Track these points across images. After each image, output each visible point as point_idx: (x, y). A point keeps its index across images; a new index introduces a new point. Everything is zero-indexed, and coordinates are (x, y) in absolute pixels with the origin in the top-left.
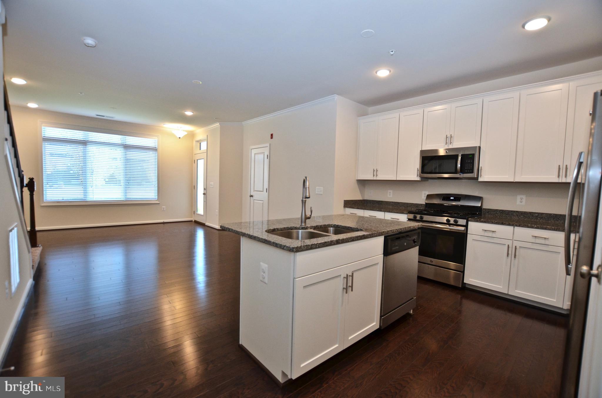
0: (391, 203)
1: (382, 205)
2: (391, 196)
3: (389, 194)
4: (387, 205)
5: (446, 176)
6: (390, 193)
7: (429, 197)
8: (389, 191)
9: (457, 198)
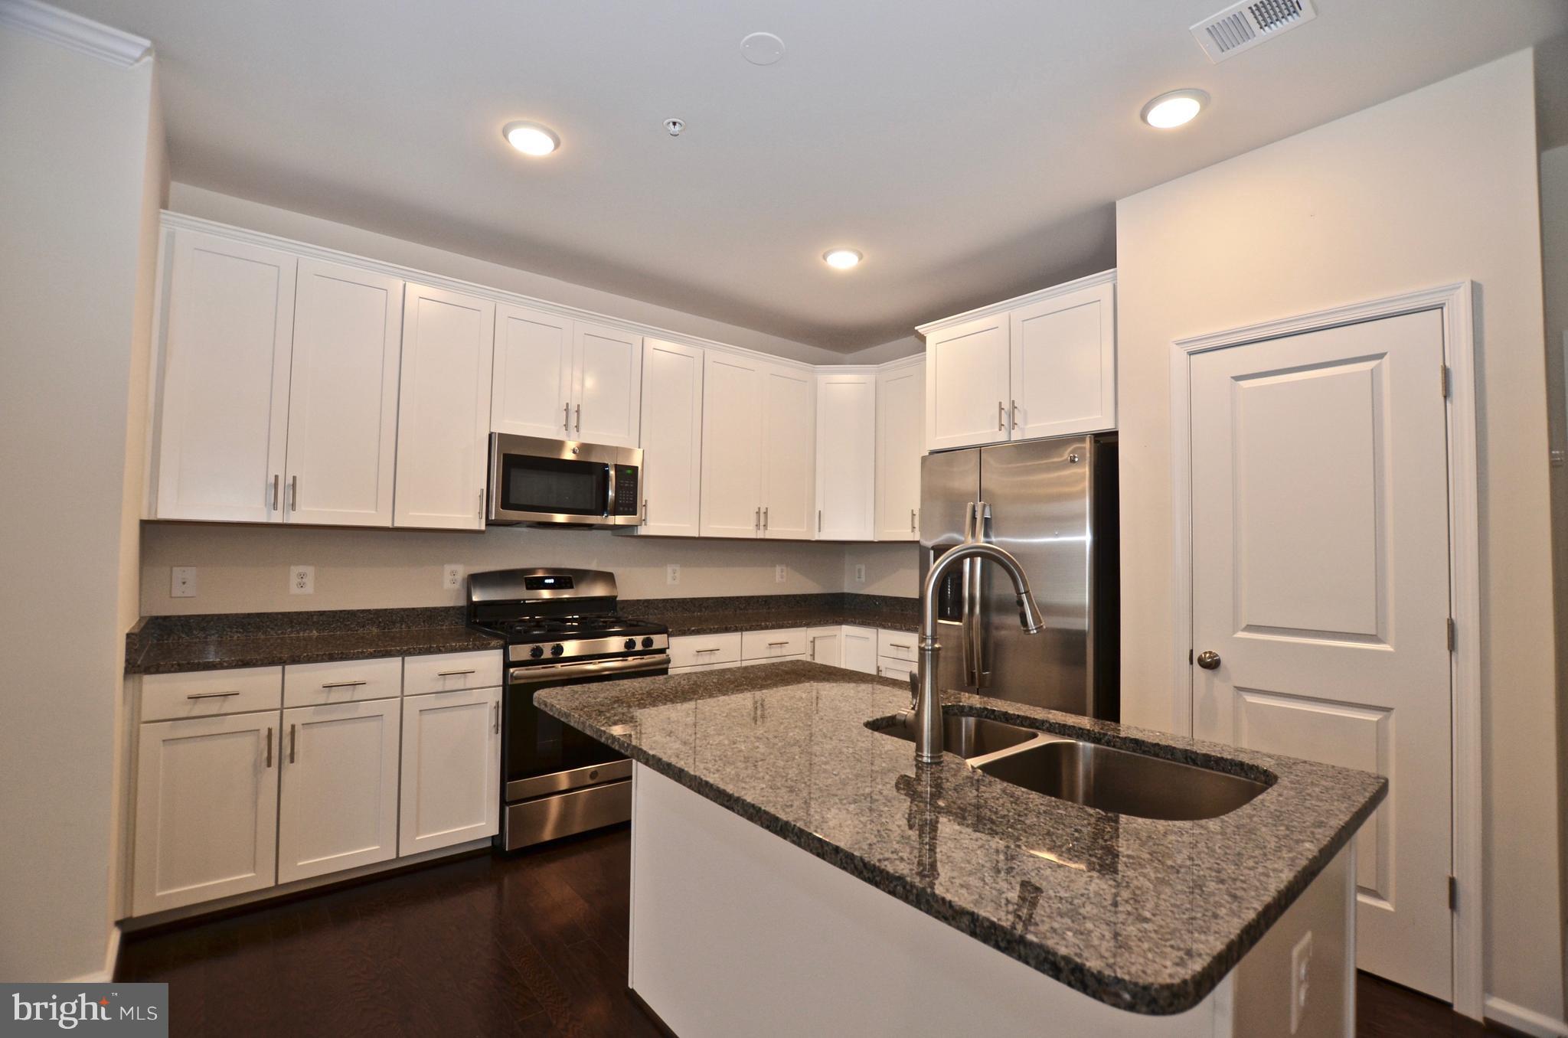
0: (315, 619)
1: (265, 633)
2: (309, 589)
3: (294, 580)
4: (292, 627)
5: (560, 518)
6: (302, 576)
7: (476, 580)
8: (295, 570)
9: (563, 580)
